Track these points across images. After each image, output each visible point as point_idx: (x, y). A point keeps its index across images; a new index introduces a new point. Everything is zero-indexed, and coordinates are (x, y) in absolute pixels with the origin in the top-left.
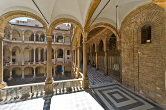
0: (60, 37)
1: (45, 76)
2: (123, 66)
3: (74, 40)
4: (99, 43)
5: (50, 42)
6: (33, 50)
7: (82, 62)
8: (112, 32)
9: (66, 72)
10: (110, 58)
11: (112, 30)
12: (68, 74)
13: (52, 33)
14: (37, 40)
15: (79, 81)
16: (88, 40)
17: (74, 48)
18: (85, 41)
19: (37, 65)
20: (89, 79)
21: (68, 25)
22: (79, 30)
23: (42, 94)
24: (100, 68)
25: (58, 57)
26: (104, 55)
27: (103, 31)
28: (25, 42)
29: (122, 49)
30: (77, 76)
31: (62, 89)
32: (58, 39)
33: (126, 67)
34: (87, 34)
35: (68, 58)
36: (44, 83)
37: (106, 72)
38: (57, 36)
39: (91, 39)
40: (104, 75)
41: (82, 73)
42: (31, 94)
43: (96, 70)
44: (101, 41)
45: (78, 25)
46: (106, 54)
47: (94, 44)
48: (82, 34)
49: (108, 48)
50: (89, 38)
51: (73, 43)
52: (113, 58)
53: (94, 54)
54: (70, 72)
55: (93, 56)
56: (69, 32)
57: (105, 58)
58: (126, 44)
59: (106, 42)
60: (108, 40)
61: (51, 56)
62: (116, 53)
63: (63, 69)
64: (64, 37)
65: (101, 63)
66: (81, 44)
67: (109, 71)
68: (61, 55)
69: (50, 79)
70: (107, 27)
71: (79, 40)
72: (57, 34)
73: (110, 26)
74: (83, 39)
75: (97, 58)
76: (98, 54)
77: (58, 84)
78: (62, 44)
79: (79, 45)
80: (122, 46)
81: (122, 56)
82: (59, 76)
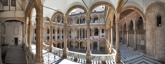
0: (96, 19)
1: (85, 49)
2: (147, 41)
3: (108, 20)
4: (130, 23)
5: (88, 23)
6: (78, 30)
7: (114, 40)
8: (140, 15)
9: (101, 48)
10: (139, 36)
11: (140, 13)
12: (102, 50)
13: (90, 16)
14: (81, 23)
15: (112, 56)
16: (120, 20)
17: (108, 27)
18: (117, 21)
19: (81, 41)
20: (121, 54)
21: (103, 7)
22: (112, 11)
23: (84, 62)
24: (130, 44)
25: (95, 35)
26: (134, 33)
27: (133, 13)
28: (75, 25)
29: (146, 29)
30: (110, 52)
31: (98, 62)
32: (94, 21)
33: (149, 42)
34: (119, 14)
35: (103, 36)
36: (85, 54)
37: (135, 48)
38: (93, 18)
39: (123, 19)
40: (134, 50)
41: (115, 49)
42: (78, 59)
43: (127, 46)
44: (132, 22)
45: (111, 6)
46: (135, 32)
47: (125, 24)
48: (114, 15)
49: (137, 27)
50: (121, 18)
51: (107, 23)
52: (141, 35)
53: (125, 32)
54: (104, 48)
55: (125, 34)
56: (104, 13)
57: (135, 35)
58: (149, 26)
59: (136, 22)
60: (137, 21)
61: (89, 34)
62: (143, 32)
63: (98, 45)
64: (99, 18)
65: (131, 40)
66: (114, 24)
67: (137, 46)
68: (97, 33)
69: (89, 52)
70: (136, 10)
71: (112, 20)
72: (93, 16)
73: (138, 9)
74: (116, 19)
75: (128, 35)
76: (129, 32)
77: (95, 57)
78: (98, 24)
79: (112, 24)
80: (147, 27)
81: (147, 34)
82: (95, 50)
